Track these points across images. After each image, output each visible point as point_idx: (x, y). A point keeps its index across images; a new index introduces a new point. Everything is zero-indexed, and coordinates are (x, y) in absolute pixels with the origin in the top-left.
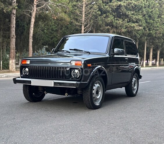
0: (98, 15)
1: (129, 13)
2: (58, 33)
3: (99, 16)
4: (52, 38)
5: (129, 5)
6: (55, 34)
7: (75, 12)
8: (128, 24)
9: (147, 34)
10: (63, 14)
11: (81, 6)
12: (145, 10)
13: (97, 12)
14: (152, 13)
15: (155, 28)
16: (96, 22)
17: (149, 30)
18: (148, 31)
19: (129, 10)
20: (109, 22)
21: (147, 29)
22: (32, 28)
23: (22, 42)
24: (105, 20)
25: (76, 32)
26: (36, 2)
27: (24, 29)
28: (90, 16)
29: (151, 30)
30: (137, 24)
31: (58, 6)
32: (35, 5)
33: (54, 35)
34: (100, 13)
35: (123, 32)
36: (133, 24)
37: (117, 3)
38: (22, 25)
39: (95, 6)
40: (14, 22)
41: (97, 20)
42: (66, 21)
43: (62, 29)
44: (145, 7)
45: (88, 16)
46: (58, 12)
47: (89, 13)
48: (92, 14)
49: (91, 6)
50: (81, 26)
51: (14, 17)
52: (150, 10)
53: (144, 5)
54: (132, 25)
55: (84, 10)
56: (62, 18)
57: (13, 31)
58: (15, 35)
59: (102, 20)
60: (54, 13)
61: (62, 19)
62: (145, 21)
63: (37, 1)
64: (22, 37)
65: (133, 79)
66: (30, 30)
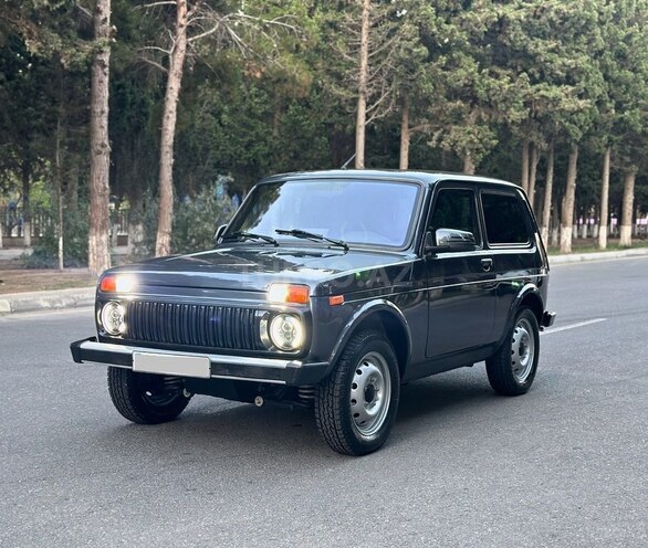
0: (416, 61)
1: (540, 47)
2: (273, 123)
3: (423, 61)
4: (249, 146)
5: (539, 17)
6: (261, 128)
7: (331, 48)
8: (535, 87)
9: (611, 125)
10: (288, 58)
11: (353, 27)
12: (602, 33)
13: (415, 50)
14: (630, 45)
15: (641, 101)
16: (411, 87)
17: (619, 108)
18: (613, 111)
19: (538, 36)
20: (461, 83)
21: (609, 105)
22: (171, 112)
23: (136, 162)
24: (445, 77)
25: (342, 118)
26: (184, 17)
27: (146, 115)
28: (388, 63)
29: (625, 109)
30: (570, 88)
31: (266, 29)
32: (182, 26)
33: (257, 134)
34: (424, 51)
35: (513, 122)
36: (554, 87)
37: (492, 10)
38: (138, 100)
39: (407, 26)
40: (105, 94)
41: (414, 76)
42: (298, 85)
43: (287, 108)
44: (601, 23)
45: (379, 62)
46: (269, 53)
47: (385, 53)
48: (395, 55)
49: (391, 25)
50: (355, 102)
51: (105, 74)
52: (623, 34)
53: (597, 15)
54: (551, 95)
55: (364, 39)
56: (283, 72)
57: (102, 127)
58: (106, 142)
59: (434, 79)
60: (252, 56)
61: (281, 79)
62: (601, 74)
63: (190, 14)
64: (139, 143)
65: (518, 329)
66: (165, 120)
